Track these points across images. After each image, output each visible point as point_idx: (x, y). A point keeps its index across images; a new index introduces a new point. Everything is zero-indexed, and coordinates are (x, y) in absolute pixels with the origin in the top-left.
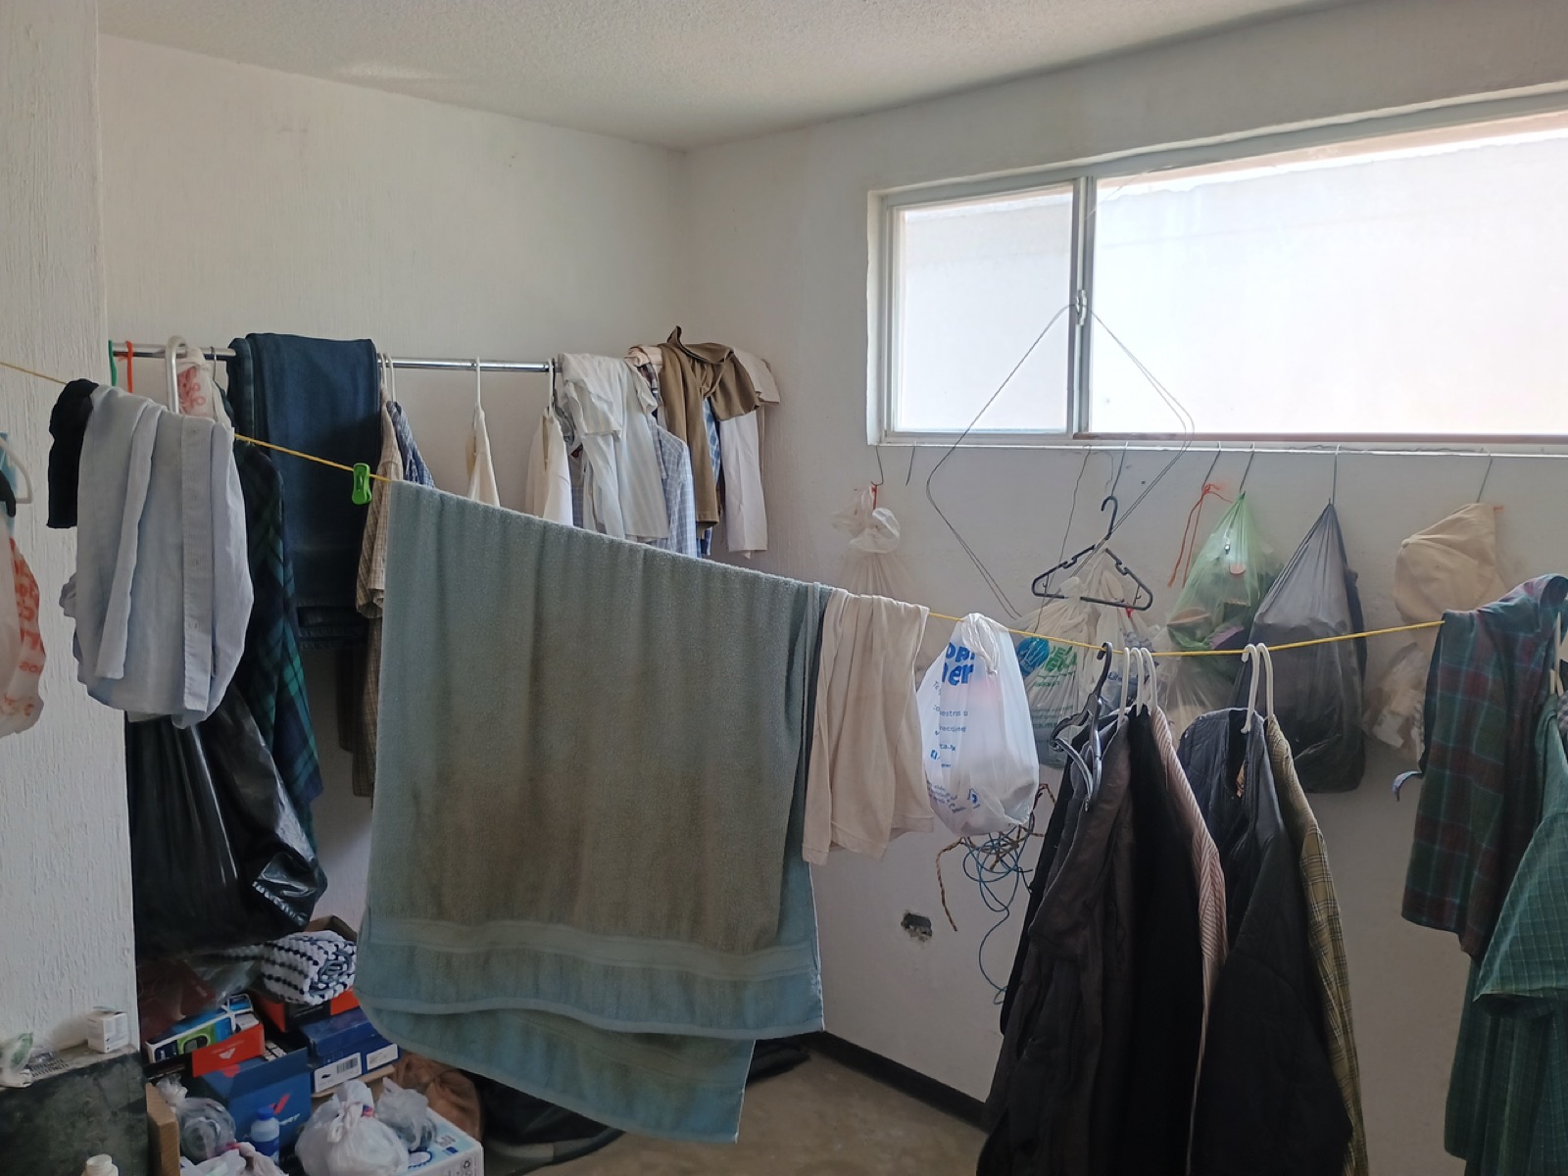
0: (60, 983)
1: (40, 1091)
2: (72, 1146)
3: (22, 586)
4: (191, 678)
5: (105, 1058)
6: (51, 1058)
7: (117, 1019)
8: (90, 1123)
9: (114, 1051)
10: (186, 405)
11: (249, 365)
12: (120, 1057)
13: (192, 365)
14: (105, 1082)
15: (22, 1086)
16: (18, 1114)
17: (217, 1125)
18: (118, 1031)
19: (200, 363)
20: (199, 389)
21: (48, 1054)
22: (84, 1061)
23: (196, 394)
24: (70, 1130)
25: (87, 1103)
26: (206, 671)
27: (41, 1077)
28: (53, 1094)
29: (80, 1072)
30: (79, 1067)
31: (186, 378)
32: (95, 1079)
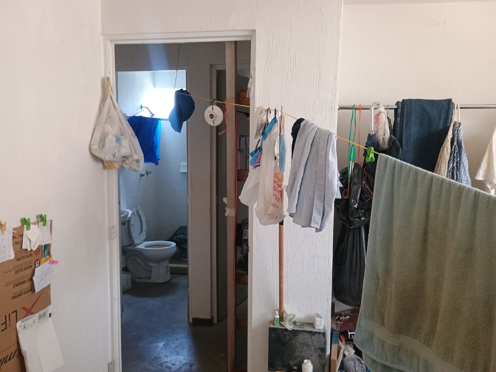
0: (308, 302)
1: (294, 333)
2: (302, 353)
3: (275, 180)
4: (314, 216)
5: (315, 330)
6: (302, 324)
7: (320, 320)
8: (308, 349)
9: (319, 329)
10: (377, 125)
11: (399, 111)
12: (319, 332)
13: (379, 112)
14: (313, 337)
15: (289, 329)
16: (288, 337)
17: (356, 367)
18: (320, 323)
19: (382, 111)
20: (381, 119)
21: (301, 323)
22: (309, 329)
23: (380, 121)
24: (302, 348)
25: (307, 342)
26: (320, 215)
27: (295, 329)
28: (298, 335)
29: (307, 332)
30: (306, 330)
31: (377, 116)
32: (310, 336)
